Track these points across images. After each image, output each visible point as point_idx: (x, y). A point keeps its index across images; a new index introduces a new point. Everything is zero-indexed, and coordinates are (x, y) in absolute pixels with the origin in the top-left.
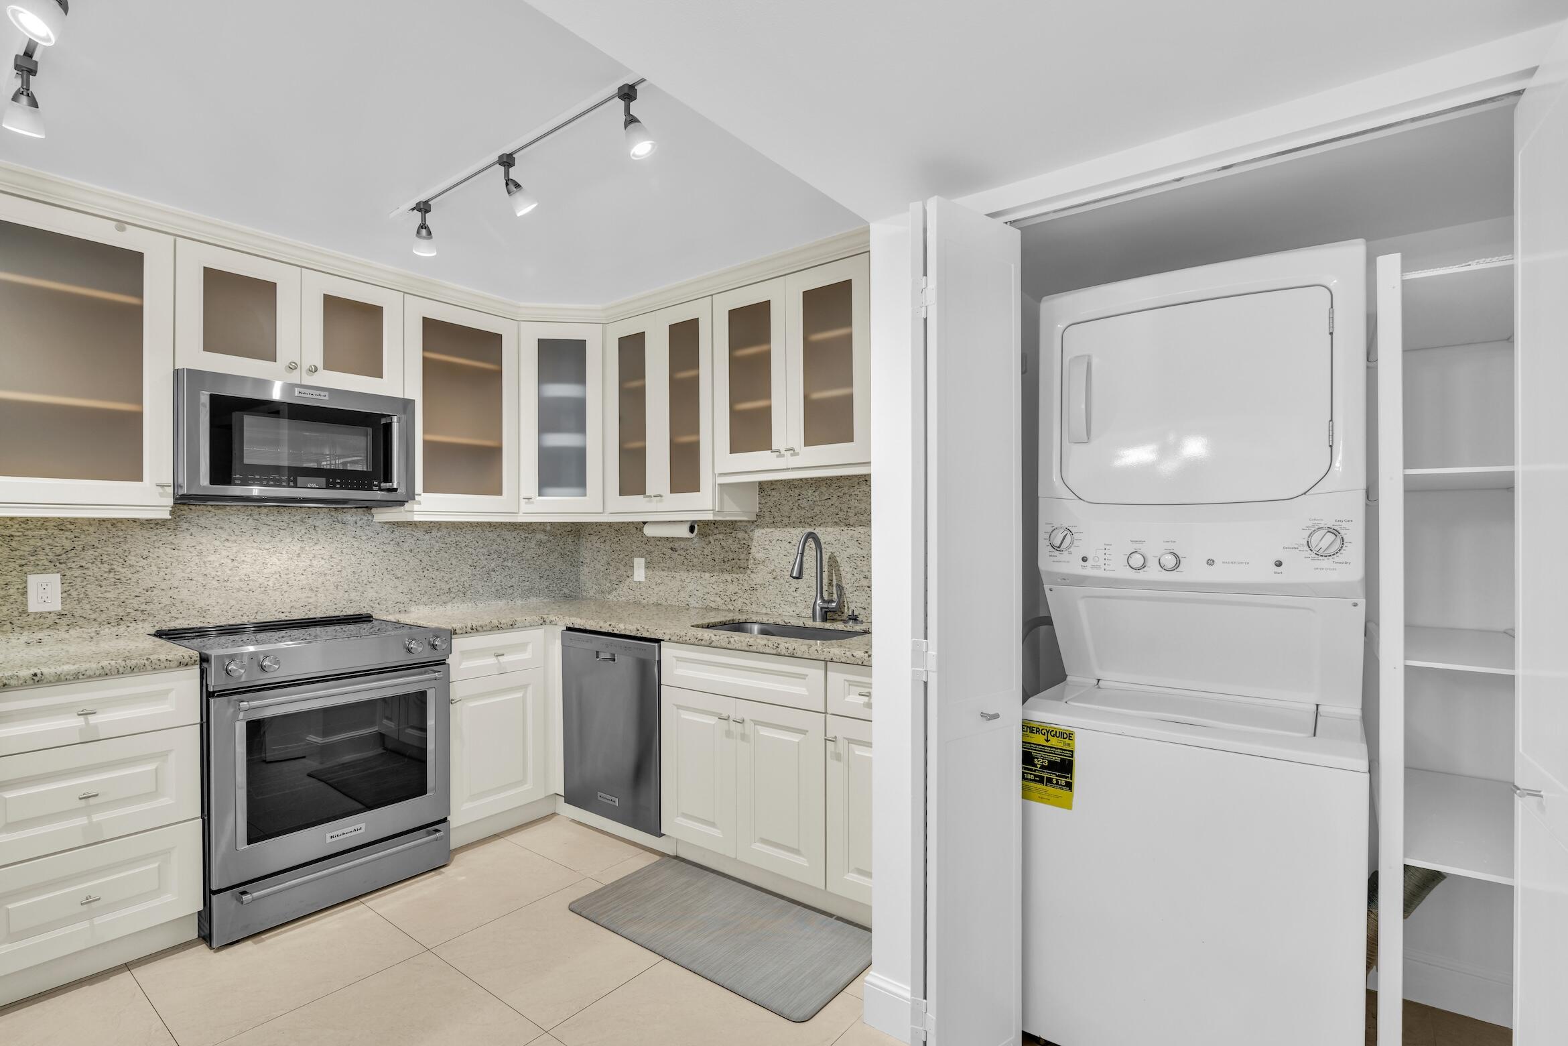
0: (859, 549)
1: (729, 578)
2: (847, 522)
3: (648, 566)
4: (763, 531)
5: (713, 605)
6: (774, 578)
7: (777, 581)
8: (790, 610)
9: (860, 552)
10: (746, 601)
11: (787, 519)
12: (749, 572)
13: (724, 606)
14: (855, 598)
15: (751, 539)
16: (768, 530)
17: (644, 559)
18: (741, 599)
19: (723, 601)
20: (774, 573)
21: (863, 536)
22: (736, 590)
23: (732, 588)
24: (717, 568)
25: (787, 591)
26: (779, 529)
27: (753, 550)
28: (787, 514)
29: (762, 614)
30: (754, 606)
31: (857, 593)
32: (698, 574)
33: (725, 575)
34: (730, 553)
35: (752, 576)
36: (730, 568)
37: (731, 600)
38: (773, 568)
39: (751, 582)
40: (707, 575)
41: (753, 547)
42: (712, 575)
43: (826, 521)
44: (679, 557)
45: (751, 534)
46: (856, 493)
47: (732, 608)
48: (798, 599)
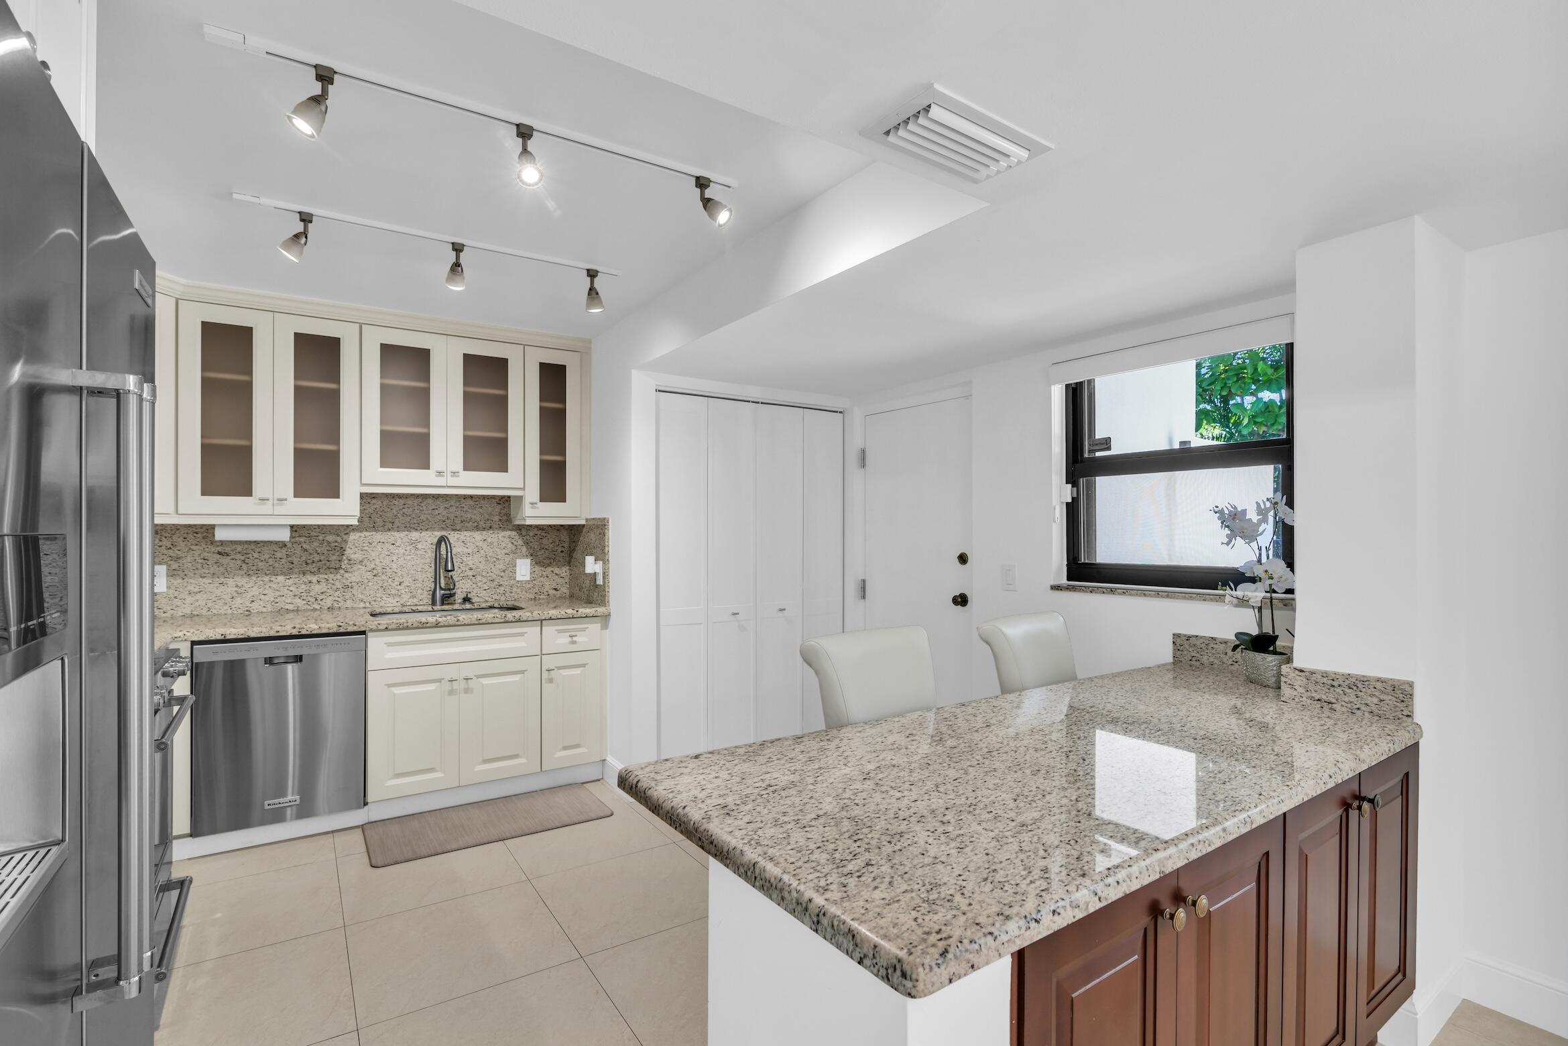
0: (465, 548)
1: (314, 579)
2: (454, 528)
3: (171, 574)
4: (362, 535)
5: (290, 607)
6: (374, 576)
7: (378, 578)
8: (394, 601)
9: (465, 550)
10: (337, 599)
11: (391, 525)
12: (342, 572)
13: (306, 606)
14: (461, 585)
15: (346, 542)
16: (367, 534)
17: (165, 566)
18: (331, 598)
19: (305, 602)
20: (375, 571)
21: (468, 539)
22: (325, 589)
23: (317, 588)
24: (297, 570)
25: (390, 585)
26: (381, 533)
27: (348, 552)
28: (390, 520)
29: (360, 608)
30: (348, 602)
31: (463, 581)
32: (267, 579)
33: (308, 577)
34: (316, 555)
35: (346, 575)
36: (316, 569)
37: (316, 600)
38: (373, 566)
39: (344, 581)
40: (281, 578)
41: (347, 549)
42: (288, 577)
43: (433, 526)
44: (232, 561)
45: (345, 537)
46: (462, 506)
47: (318, 607)
48: (403, 592)
